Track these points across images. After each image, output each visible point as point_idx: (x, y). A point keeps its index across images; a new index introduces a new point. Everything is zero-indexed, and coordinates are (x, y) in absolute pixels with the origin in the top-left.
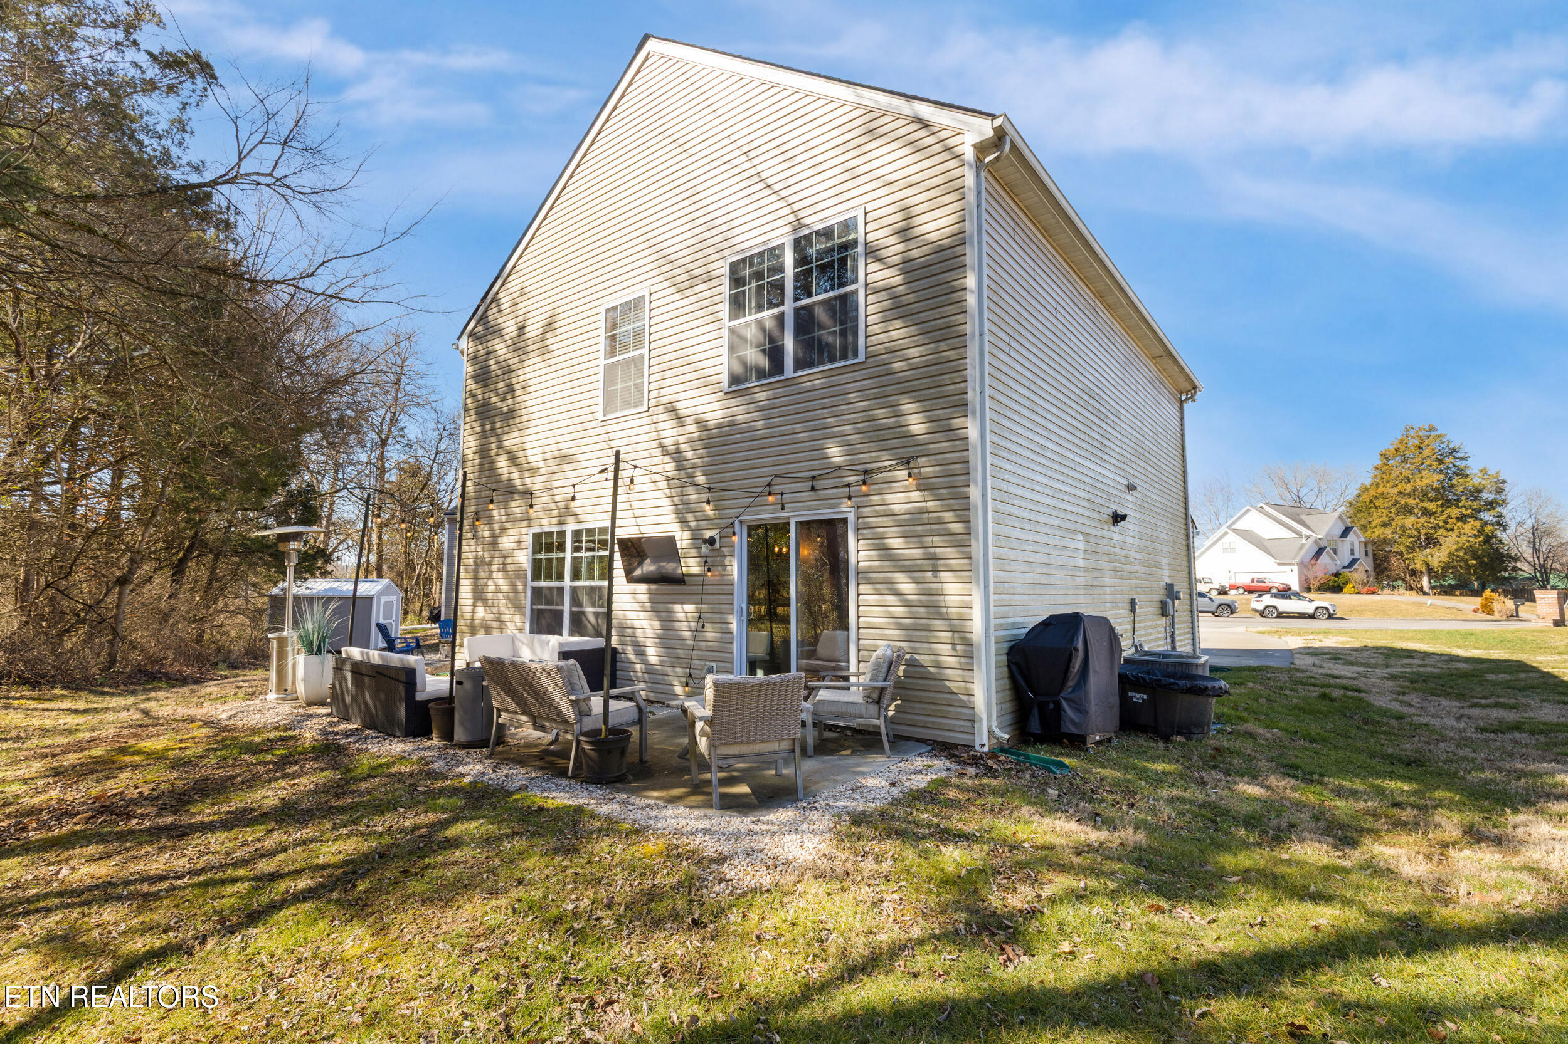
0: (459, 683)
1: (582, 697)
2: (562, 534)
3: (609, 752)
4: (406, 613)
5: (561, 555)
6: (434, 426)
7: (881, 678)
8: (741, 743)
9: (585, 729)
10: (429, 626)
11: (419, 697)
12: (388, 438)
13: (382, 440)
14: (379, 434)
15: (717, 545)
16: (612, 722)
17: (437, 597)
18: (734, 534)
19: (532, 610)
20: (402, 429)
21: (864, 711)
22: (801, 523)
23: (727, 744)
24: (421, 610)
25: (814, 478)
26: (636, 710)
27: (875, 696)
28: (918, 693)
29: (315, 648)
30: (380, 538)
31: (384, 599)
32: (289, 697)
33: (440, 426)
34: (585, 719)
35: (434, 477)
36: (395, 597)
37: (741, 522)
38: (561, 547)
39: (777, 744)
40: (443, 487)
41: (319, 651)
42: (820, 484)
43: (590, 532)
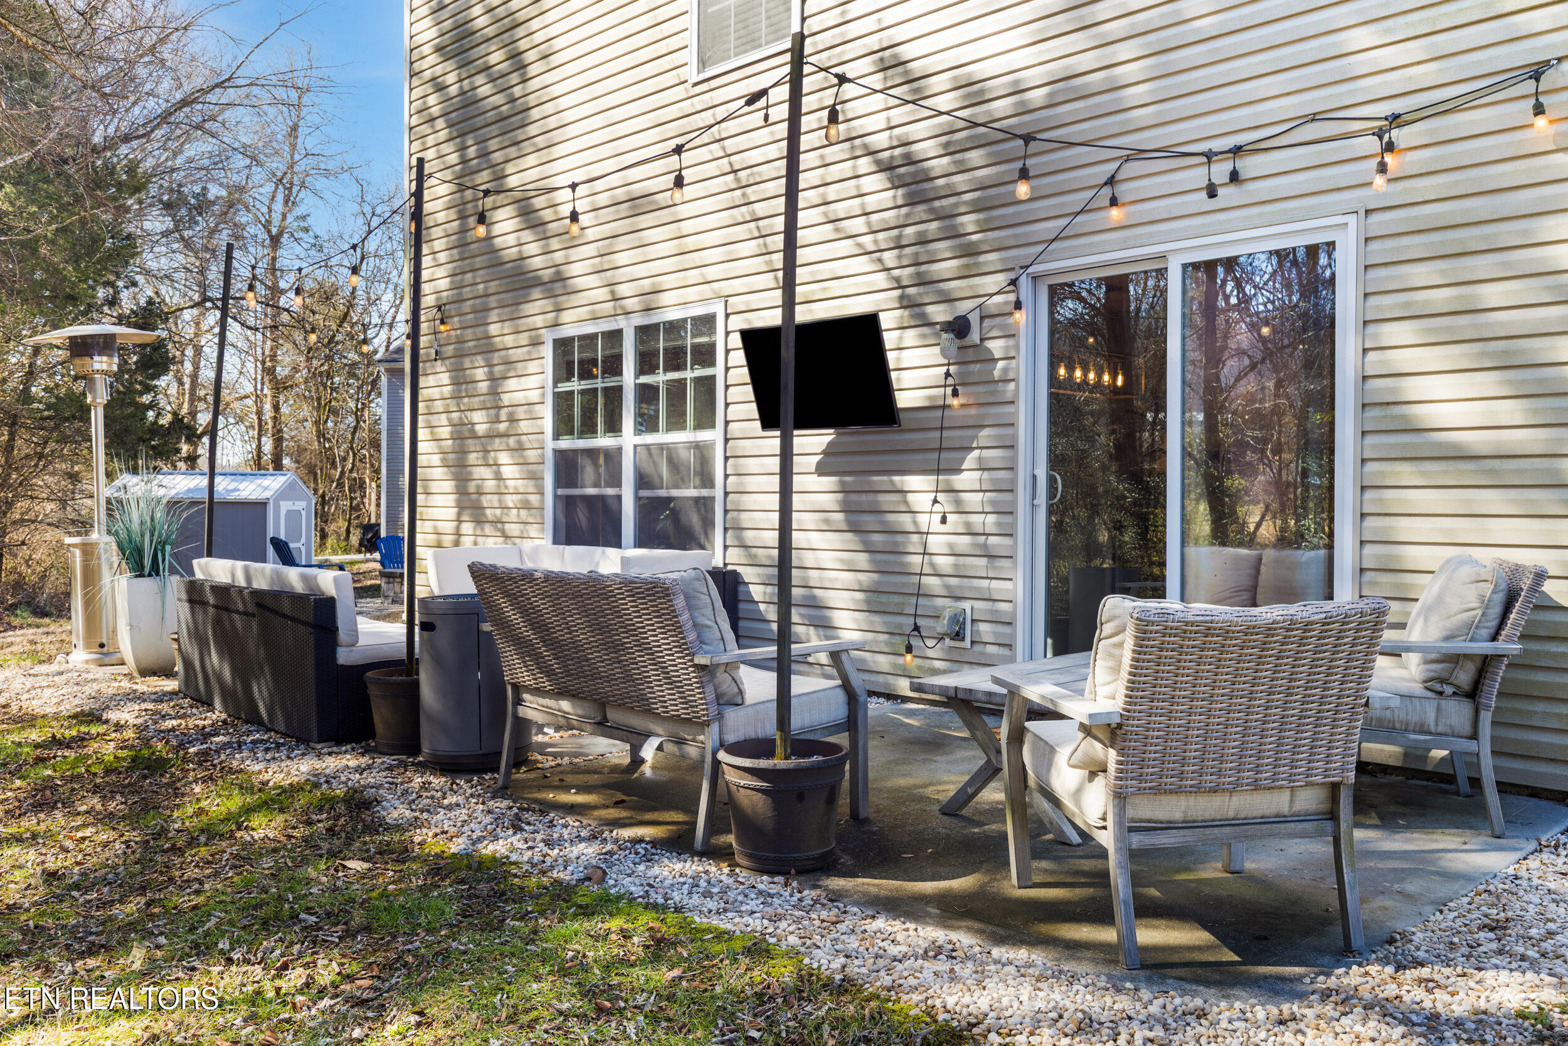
0: (426, 627)
1: (724, 658)
2: (615, 336)
3: (801, 797)
4: (324, 536)
5: (611, 382)
6: (356, 208)
7: (1485, 633)
8: (1198, 790)
9: (731, 738)
10: (361, 557)
11: (344, 656)
12: (281, 233)
13: (272, 238)
14: (267, 226)
15: (974, 336)
16: (799, 720)
17: (373, 508)
18: (1018, 305)
19: (556, 497)
20: (304, 218)
21: (1430, 718)
22: (1196, 266)
23: (1158, 791)
24: (348, 532)
25: (1237, 151)
26: (841, 696)
27: (1464, 677)
28: (1541, 677)
29: (147, 562)
30: (276, 408)
31: (285, 506)
32: (107, 660)
33: (367, 209)
34: (731, 714)
35: (361, 301)
36: (304, 504)
37: (1035, 278)
38: (614, 366)
39: (1286, 795)
40: (376, 320)
41: (155, 571)
42: (1249, 165)
43: (674, 327)
